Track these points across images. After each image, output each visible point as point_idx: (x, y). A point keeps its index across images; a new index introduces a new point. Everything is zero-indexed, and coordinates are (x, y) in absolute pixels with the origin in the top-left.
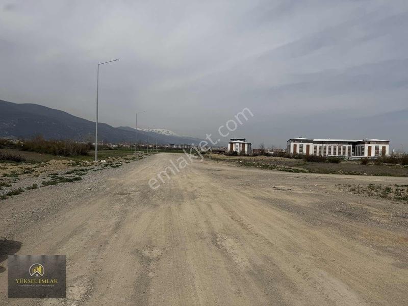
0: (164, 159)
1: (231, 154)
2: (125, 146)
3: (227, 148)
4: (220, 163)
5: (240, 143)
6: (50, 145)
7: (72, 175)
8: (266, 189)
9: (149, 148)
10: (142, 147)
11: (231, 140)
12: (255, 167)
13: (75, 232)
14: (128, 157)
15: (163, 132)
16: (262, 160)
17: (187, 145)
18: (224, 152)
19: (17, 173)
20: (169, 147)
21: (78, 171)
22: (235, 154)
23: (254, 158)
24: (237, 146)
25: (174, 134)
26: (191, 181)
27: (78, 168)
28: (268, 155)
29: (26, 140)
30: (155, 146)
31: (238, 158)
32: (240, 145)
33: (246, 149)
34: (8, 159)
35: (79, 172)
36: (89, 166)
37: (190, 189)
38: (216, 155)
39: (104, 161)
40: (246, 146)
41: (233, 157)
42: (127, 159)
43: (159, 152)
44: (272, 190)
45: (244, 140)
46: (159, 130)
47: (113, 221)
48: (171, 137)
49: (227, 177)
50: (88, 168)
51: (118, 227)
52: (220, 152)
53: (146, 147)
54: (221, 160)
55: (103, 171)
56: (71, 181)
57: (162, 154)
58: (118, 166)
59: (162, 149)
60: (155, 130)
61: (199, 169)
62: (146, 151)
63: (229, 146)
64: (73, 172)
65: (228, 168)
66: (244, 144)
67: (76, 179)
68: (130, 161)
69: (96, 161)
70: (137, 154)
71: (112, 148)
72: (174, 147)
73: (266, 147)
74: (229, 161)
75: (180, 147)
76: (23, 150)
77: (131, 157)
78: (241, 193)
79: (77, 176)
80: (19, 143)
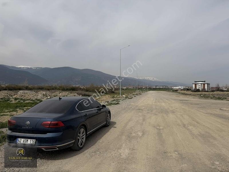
0: (153, 95)
1: (195, 90)
2: (130, 88)
3: (192, 87)
4: (188, 96)
5: (201, 84)
7: (114, 102)
8: (215, 110)
9: (144, 88)
10: (139, 88)
11: (195, 82)
12: (211, 98)
14: (133, 93)
15: (151, 79)
16: (217, 94)
17: (166, 86)
18: (191, 89)
20: (154, 87)
21: (116, 100)
22: (198, 90)
23: (212, 93)
24: (200, 85)
25: (157, 80)
26: (171, 105)
28: (222, 91)
30: (146, 87)
31: (200, 93)
32: (201, 85)
33: (206, 87)
37: (171, 109)
38: (185, 92)
39: (124, 96)
40: (206, 85)
41: (197, 92)
42: (134, 95)
43: (149, 90)
44: (218, 110)
45: (205, 82)
46: (148, 78)
48: (155, 82)
49: (192, 104)
50: (119, 99)
52: (188, 90)
53: (141, 88)
54: (188, 95)
55: (126, 100)
56: (116, 104)
57: (151, 92)
58: (131, 98)
59: (151, 89)
60: (145, 78)
61: (175, 100)
62: (142, 90)
63: (194, 86)
65: (193, 99)
66: (204, 84)
67: (118, 103)
68: (136, 95)
69: (120, 96)
70: (138, 92)
71: (124, 89)
72: (158, 87)
73: (221, 86)
74: (194, 95)
75: (161, 87)
76: (86, 91)
77: (135, 93)
78: (199, 111)
80: (84, 88)
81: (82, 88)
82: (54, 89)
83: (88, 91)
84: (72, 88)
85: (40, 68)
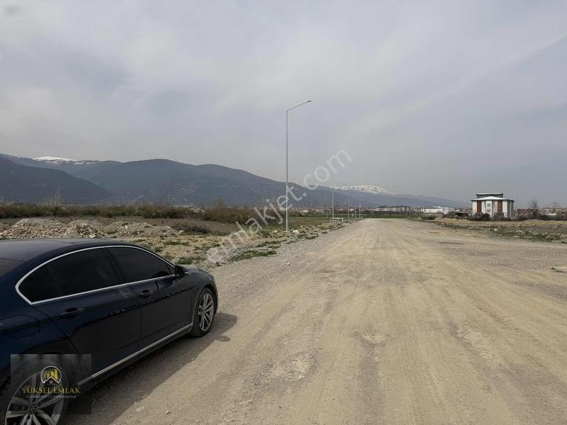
0: (373, 228)
1: (478, 217)
2: (317, 211)
3: (471, 209)
4: (460, 232)
5: (493, 201)
6: (234, 213)
7: (265, 248)
8: (538, 271)
9: (351, 213)
10: (341, 212)
11: (479, 196)
12: (521, 237)
13: (284, 310)
14: (323, 225)
15: (369, 189)
16: (535, 227)
17: (405, 207)
18: (467, 215)
19: (208, 245)
20: (378, 210)
21: (270, 243)
22: (486, 217)
23: (519, 223)
24: (489, 205)
25: (385, 191)
26: (415, 257)
27: (269, 240)
28: (545, 218)
29: (206, 208)
30: (358, 210)
31: (490, 224)
32: (493, 204)
33: (505, 210)
34: (194, 230)
35: (271, 245)
36: (280, 237)
37: (414, 269)
38: (454, 221)
39: (297, 231)
40: (505, 205)
41: (482, 222)
42: (323, 228)
43: (364, 217)
44: (548, 272)
45: (501, 195)
46: (363, 186)
47: (322, 301)
48: (380, 197)
49: (471, 253)
50: (280, 240)
51: (329, 307)
52: (460, 215)
53: (345, 212)
54: (461, 228)
55: (297, 243)
56: (265, 255)
57: (369, 220)
58: (313, 238)
59: (368, 214)
60: (356, 187)
61: (427, 241)
62: (346, 217)
63: (475, 205)
64: (264, 244)
65: (473, 240)
66: (500, 202)
67: (271, 253)
68: (328, 231)
69: (287, 231)
70: (334, 221)
71: (303, 214)
72: (386, 210)
73: (540, 206)
74: (475, 229)
75: (394, 209)
76: (205, 220)
77: (327, 225)
78: (495, 275)
79: (270, 249)
80: (201, 211)
81: (196, 211)
82: (127, 213)
83: (208, 219)
84: (170, 213)
85: (93, 162)
